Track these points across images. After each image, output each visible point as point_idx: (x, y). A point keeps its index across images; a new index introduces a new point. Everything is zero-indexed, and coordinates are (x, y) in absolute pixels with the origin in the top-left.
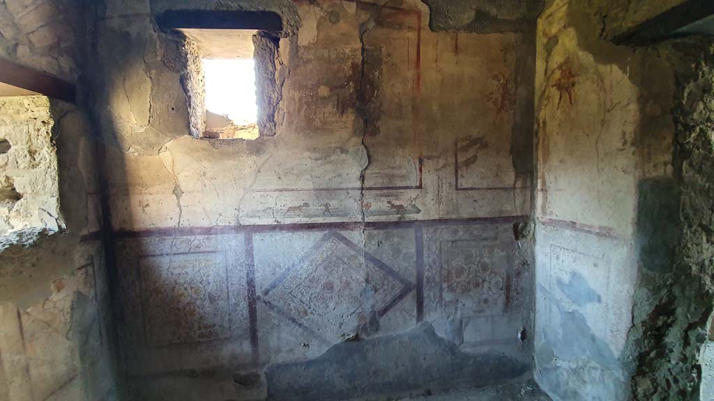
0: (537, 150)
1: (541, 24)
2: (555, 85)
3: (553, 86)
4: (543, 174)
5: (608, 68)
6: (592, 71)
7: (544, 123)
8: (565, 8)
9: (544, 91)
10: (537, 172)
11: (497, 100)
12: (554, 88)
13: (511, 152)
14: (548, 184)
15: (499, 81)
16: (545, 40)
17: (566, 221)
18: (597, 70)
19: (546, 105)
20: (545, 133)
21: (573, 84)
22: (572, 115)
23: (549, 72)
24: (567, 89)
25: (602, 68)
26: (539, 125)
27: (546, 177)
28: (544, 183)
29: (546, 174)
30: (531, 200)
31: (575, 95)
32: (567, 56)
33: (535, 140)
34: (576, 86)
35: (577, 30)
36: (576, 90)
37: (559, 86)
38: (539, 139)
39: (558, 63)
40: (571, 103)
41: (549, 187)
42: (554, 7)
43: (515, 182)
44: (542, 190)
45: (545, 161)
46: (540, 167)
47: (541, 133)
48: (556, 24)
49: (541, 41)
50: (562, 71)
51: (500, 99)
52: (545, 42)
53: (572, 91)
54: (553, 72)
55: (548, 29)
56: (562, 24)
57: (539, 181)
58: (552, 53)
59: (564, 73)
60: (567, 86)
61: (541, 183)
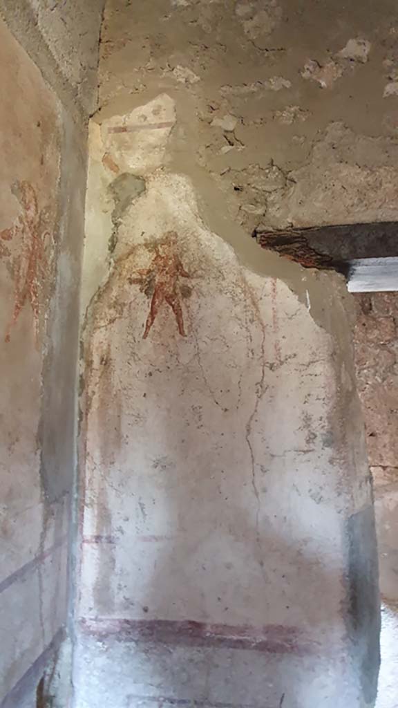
0: (83, 430)
1: (99, 137)
2: (140, 281)
3: (131, 281)
4: (102, 491)
5: (268, 282)
6: (231, 278)
7: (106, 362)
8: (163, 131)
9: (108, 286)
10: (81, 489)
11: (17, 261)
12: (138, 287)
14: (117, 522)
15: (27, 208)
16: (110, 177)
18: (244, 280)
19: (112, 321)
20: (107, 390)
21: (187, 292)
22: (184, 360)
23: (121, 249)
24: (169, 298)
25: (253, 279)
26: (89, 364)
27: (113, 502)
28: (104, 517)
29: (112, 494)
31: (191, 318)
32: (169, 228)
33: (78, 401)
34: (194, 297)
35: (195, 184)
36: (194, 307)
37: (149, 286)
38: (88, 401)
39: (147, 236)
40: (182, 333)
41: (121, 530)
42: (133, 117)
43: (43, 536)
44: (98, 538)
45: (108, 460)
46: (92, 473)
47: (94, 387)
48: (138, 154)
49: (97, 178)
50: (158, 256)
51: (24, 264)
52: (111, 180)
53: (182, 305)
54: (132, 251)
55: (117, 155)
56: (156, 158)
57: (89, 516)
58: (131, 210)
59: (161, 262)
60: (169, 290)
61: (96, 519)
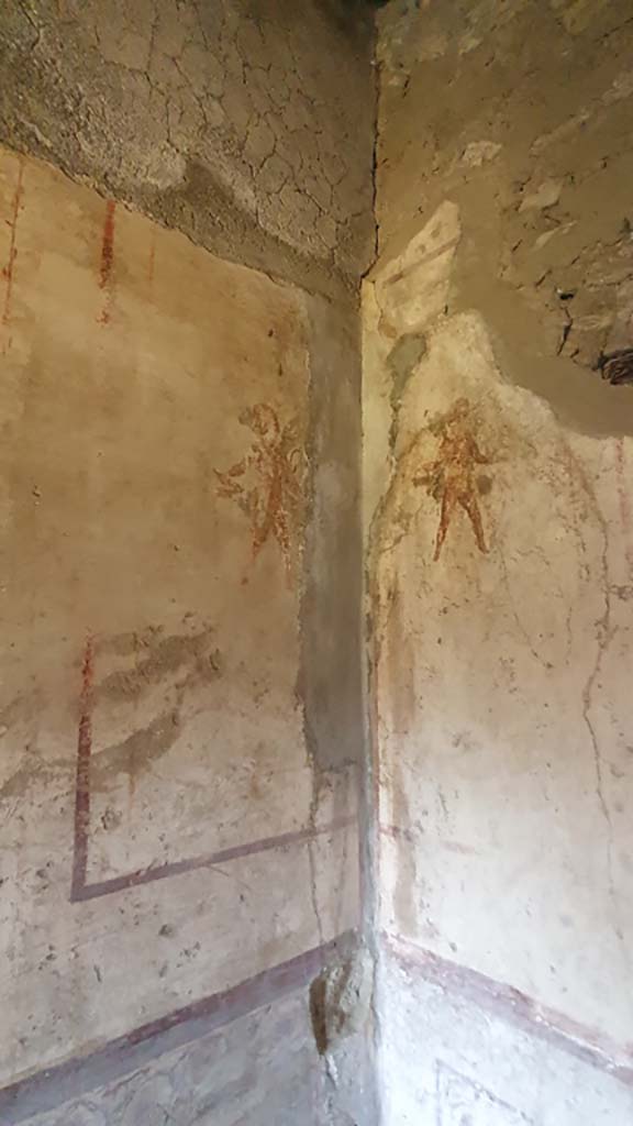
0: (373, 685)
1: (373, 297)
2: (426, 480)
3: (416, 482)
4: (397, 769)
5: (608, 446)
6: (547, 450)
7: (394, 595)
8: (445, 258)
9: (391, 493)
10: (375, 761)
11: (253, 495)
12: (424, 489)
13: (299, 692)
14: (415, 814)
16: (387, 346)
17: (489, 982)
18: (568, 451)
19: (398, 541)
20: (396, 631)
21: (485, 486)
22: (487, 587)
23: (403, 440)
24: (463, 499)
25: (582, 445)
26: (377, 598)
27: (409, 788)
28: (401, 803)
29: (407, 775)
30: (362, 868)
31: (492, 524)
32: (457, 396)
33: (366, 647)
34: (495, 491)
35: (489, 319)
36: (496, 507)
37: (439, 487)
38: (377, 646)
39: (431, 415)
40: (482, 548)
41: (418, 825)
42: (409, 256)
43: (314, 807)
44: (395, 830)
45: (401, 730)
46: (385, 743)
47: (381, 630)
48: (417, 303)
49: (374, 349)
50: (446, 439)
51: (264, 495)
52: (388, 350)
53: (481, 506)
54: (415, 441)
55: (393, 313)
56: (438, 300)
57: (385, 797)
58: (411, 384)
59: (450, 448)
60: (462, 486)
61: (391, 805)
